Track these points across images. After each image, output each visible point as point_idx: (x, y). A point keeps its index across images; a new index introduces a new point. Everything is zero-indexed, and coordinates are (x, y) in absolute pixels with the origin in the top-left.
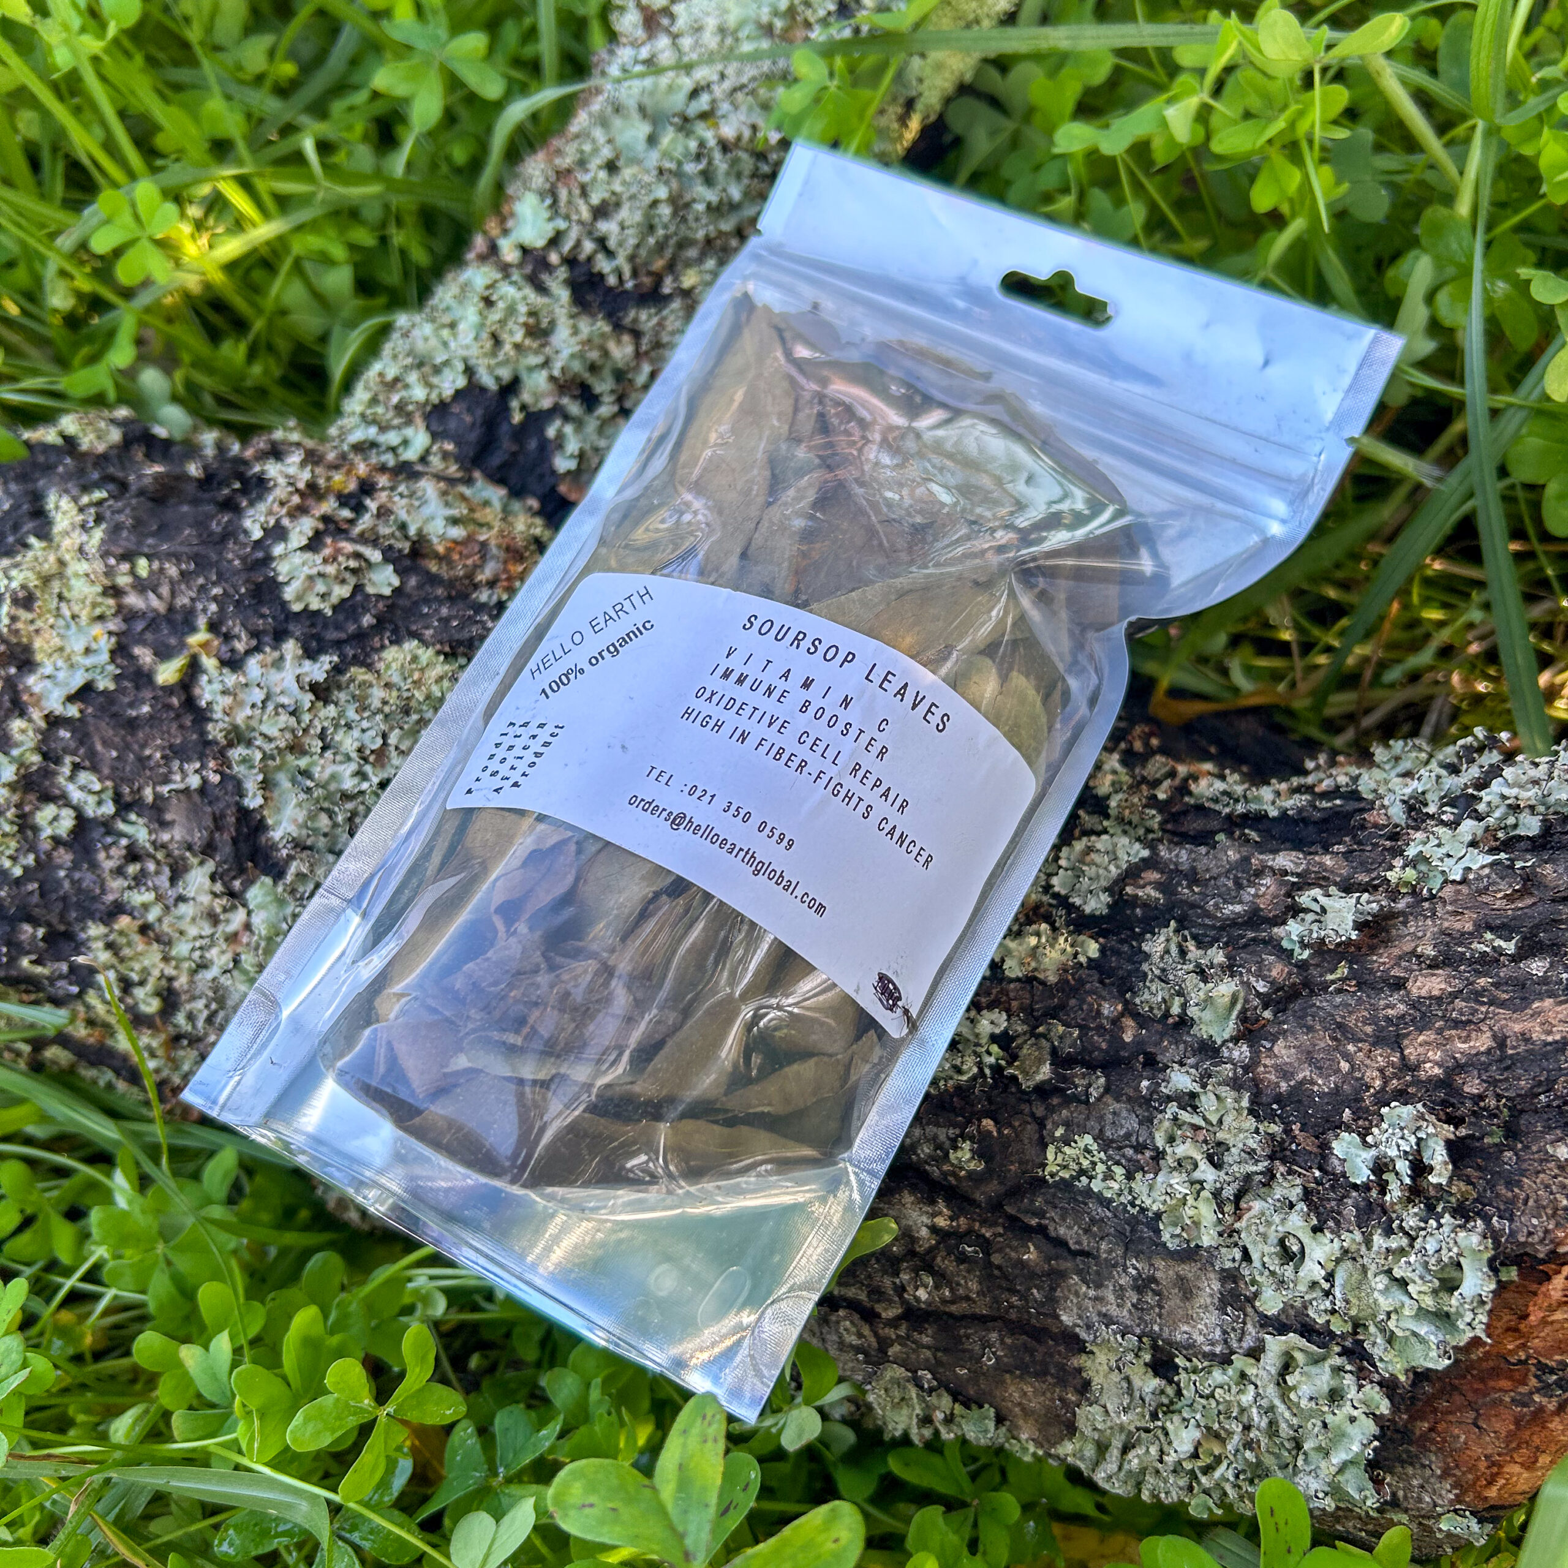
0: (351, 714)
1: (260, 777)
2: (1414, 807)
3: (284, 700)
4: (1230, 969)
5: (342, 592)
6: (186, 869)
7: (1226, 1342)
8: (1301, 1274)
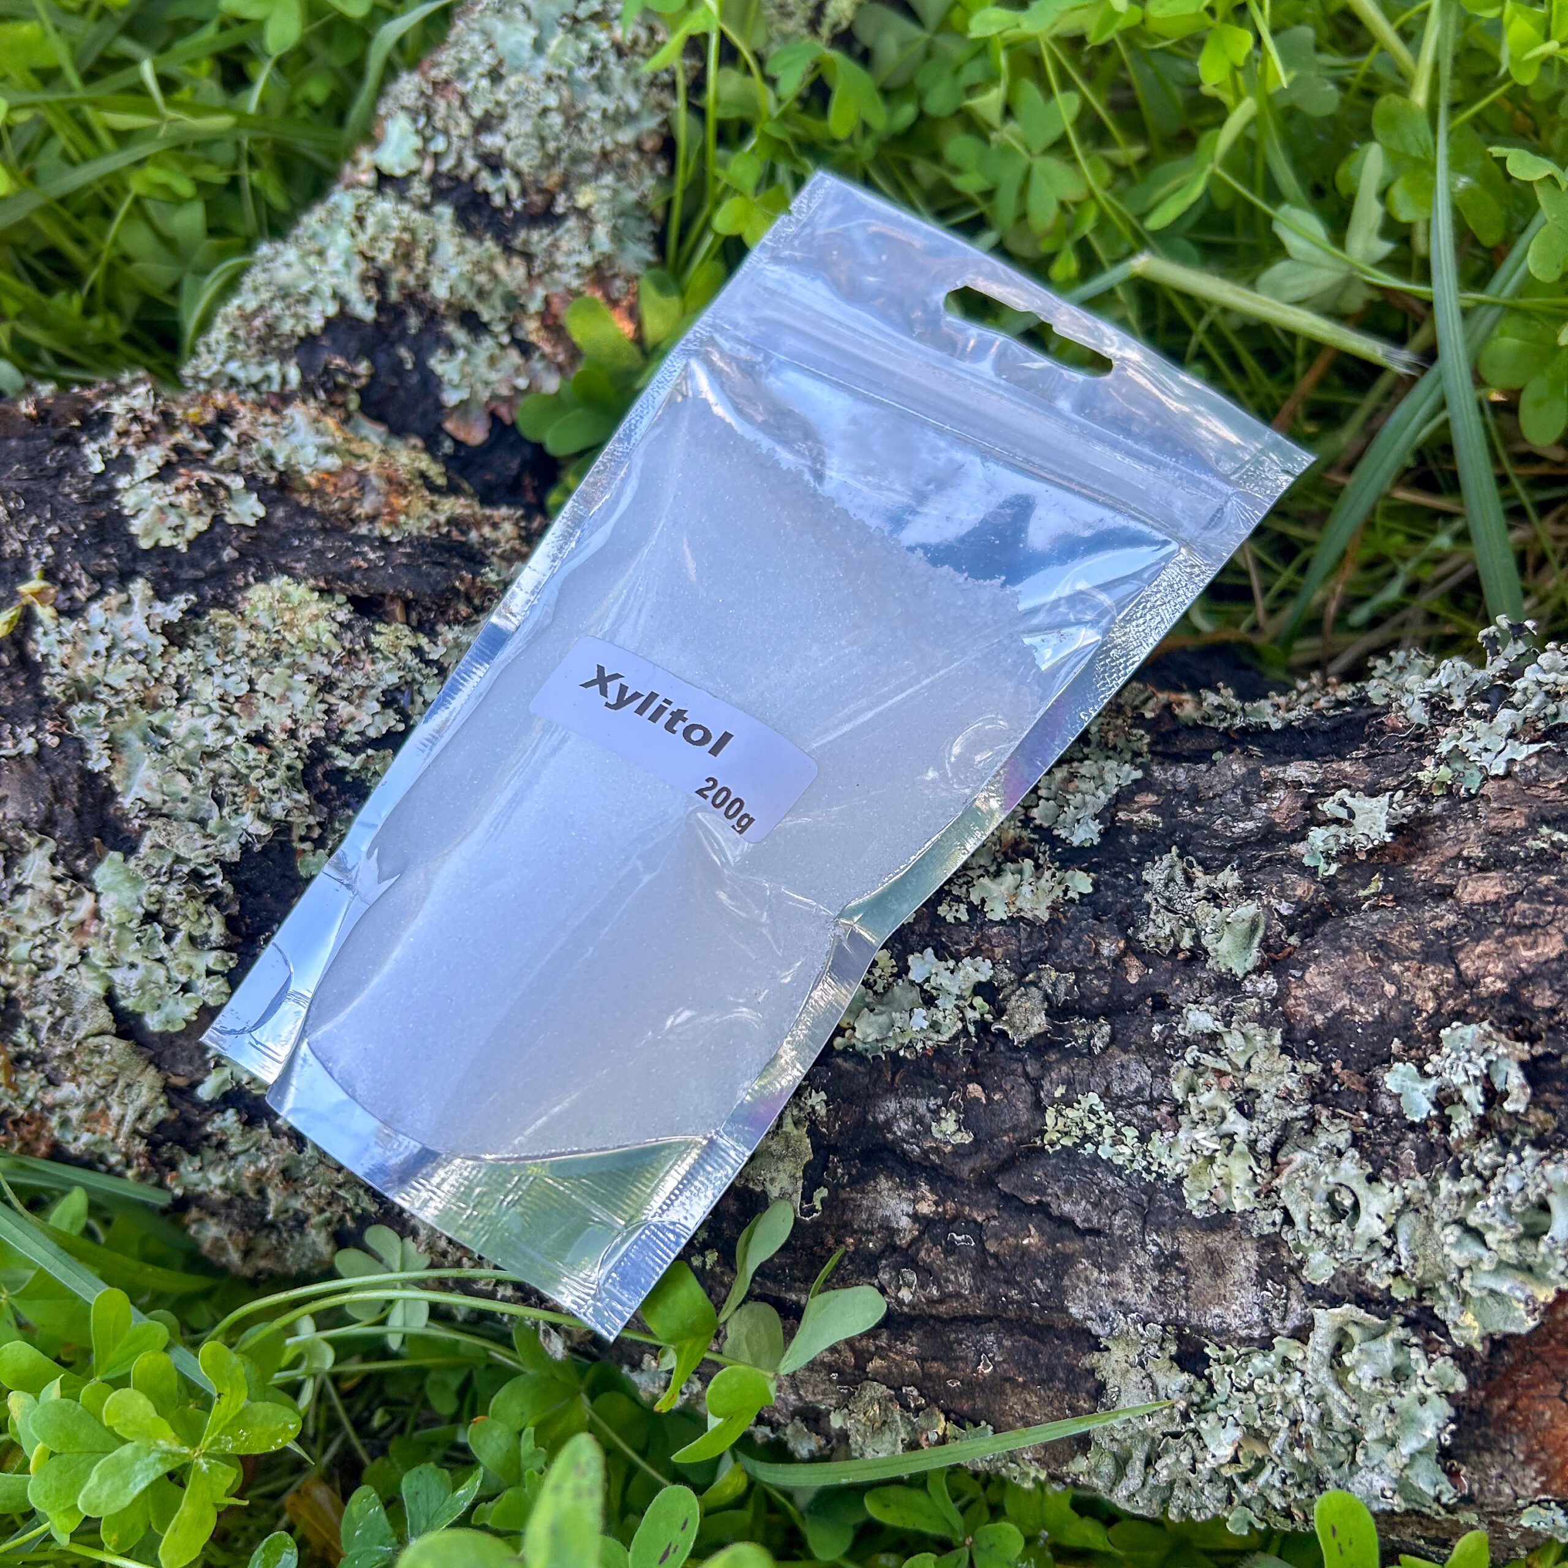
0: (212, 659)
1: (106, 736)
2: (1437, 705)
3: (134, 646)
4: (1246, 891)
5: (197, 525)
6: (24, 853)
7: (1266, 1322)
8: (1358, 1231)
